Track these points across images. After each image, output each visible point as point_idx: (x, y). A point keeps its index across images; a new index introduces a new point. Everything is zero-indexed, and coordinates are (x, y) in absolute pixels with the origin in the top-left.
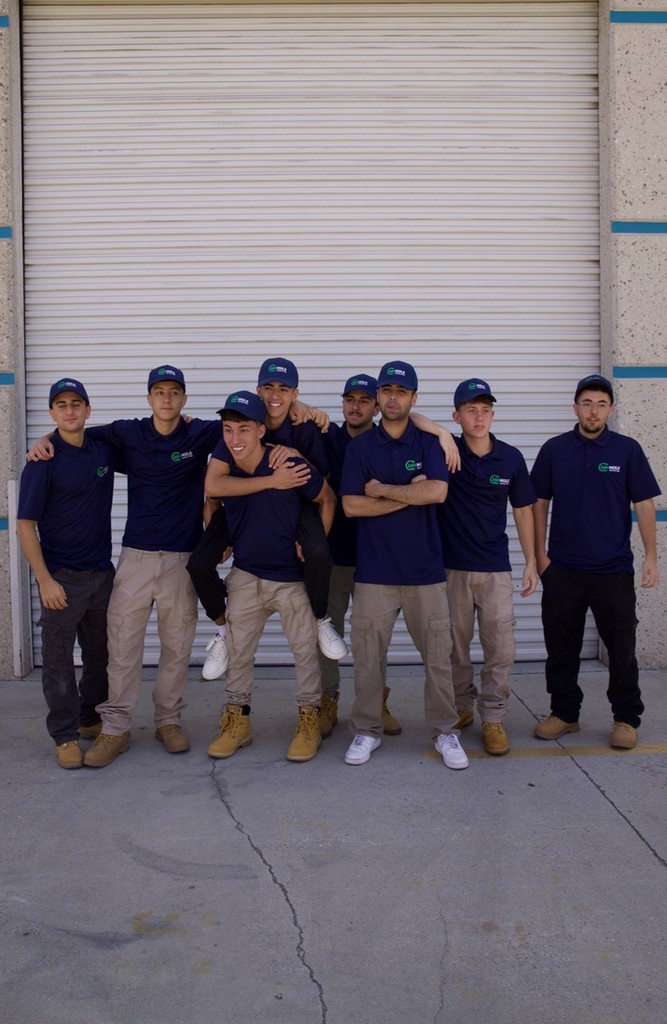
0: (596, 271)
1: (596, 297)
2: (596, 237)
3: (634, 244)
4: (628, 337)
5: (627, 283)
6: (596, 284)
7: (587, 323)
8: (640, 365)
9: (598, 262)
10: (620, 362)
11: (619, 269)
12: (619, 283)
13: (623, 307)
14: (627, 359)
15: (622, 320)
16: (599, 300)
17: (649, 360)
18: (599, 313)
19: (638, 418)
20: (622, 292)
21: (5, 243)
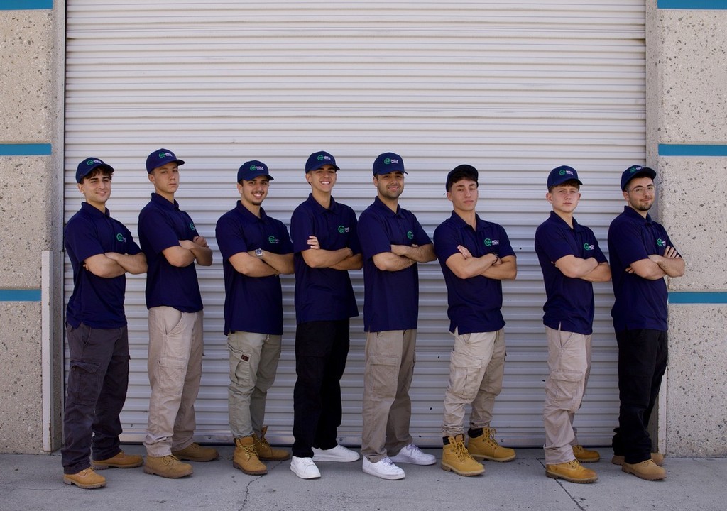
0: (641, 49)
1: (642, 75)
2: (641, 15)
3: (680, 20)
4: (673, 114)
5: (673, 59)
6: (642, 62)
7: (633, 102)
8: (686, 143)
9: (644, 40)
10: (665, 140)
11: (665, 45)
12: (665, 59)
13: (668, 86)
14: (673, 136)
15: (667, 97)
16: (645, 79)
17: (695, 138)
18: (645, 92)
19: (685, 196)
20: (668, 68)
21: (46, 14)
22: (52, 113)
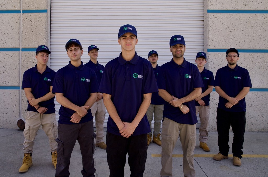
0: (203, 23)
1: (203, 30)
2: (203, 14)
3: (213, 16)
4: (211, 41)
5: (211, 26)
6: (203, 27)
7: (201, 37)
8: (215, 49)
9: (204, 21)
10: (209, 48)
11: (209, 23)
12: (209, 26)
13: (210, 33)
14: (211, 47)
15: (210, 36)
16: (204, 31)
17: (217, 47)
18: (204, 35)
19: (214, 63)
20: (210, 29)
21: (45, 14)
22: (47, 40)
